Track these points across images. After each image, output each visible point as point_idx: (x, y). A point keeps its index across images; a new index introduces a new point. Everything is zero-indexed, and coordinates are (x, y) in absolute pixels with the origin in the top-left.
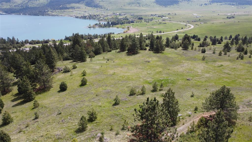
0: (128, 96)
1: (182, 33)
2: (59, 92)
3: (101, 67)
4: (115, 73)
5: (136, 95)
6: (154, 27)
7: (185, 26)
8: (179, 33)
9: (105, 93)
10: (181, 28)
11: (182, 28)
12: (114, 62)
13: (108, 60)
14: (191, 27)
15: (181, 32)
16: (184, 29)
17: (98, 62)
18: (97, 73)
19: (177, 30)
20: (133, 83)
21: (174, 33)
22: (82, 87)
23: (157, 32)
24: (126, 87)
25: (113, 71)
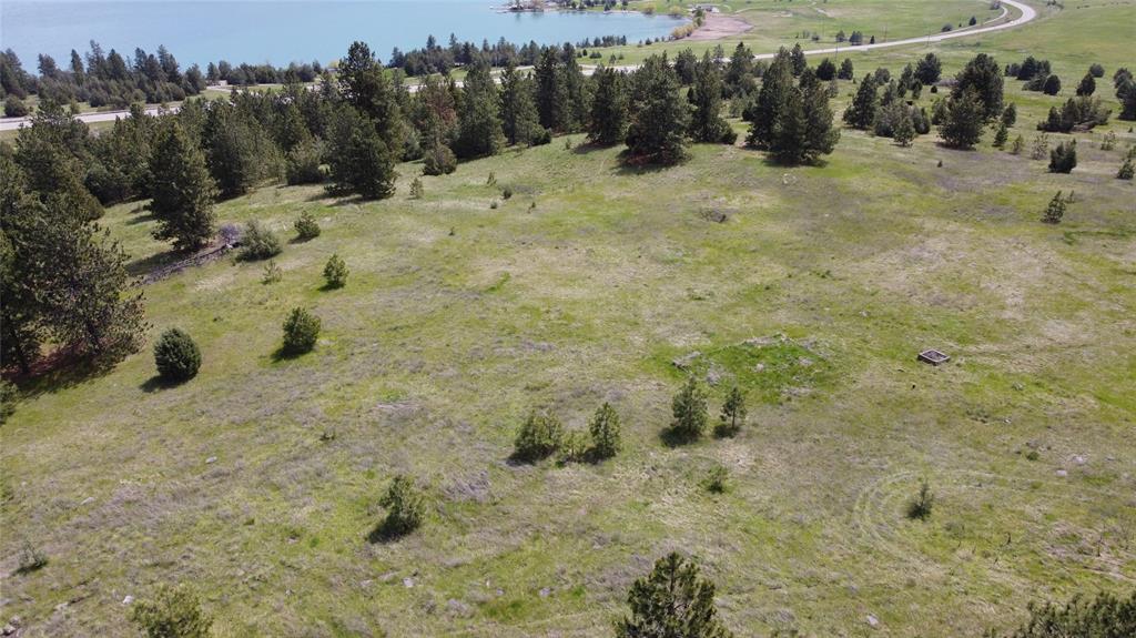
0: (504, 463)
1: (969, 45)
2: (149, 386)
3: (446, 236)
4: (507, 277)
5: (552, 460)
6: (829, 14)
7: (992, 8)
8: (954, 44)
9: (384, 423)
10: (968, 22)
11: (973, 22)
12: (533, 206)
13: (507, 195)
14: (1020, 13)
15: (966, 41)
16: (982, 27)
17: (447, 204)
18: (407, 277)
19: (947, 29)
20: (578, 359)
21: (927, 44)
22: (284, 362)
23: (840, 38)
24: (522, 384)
25: (502, 269)
